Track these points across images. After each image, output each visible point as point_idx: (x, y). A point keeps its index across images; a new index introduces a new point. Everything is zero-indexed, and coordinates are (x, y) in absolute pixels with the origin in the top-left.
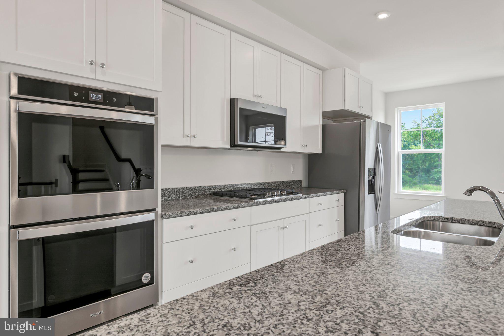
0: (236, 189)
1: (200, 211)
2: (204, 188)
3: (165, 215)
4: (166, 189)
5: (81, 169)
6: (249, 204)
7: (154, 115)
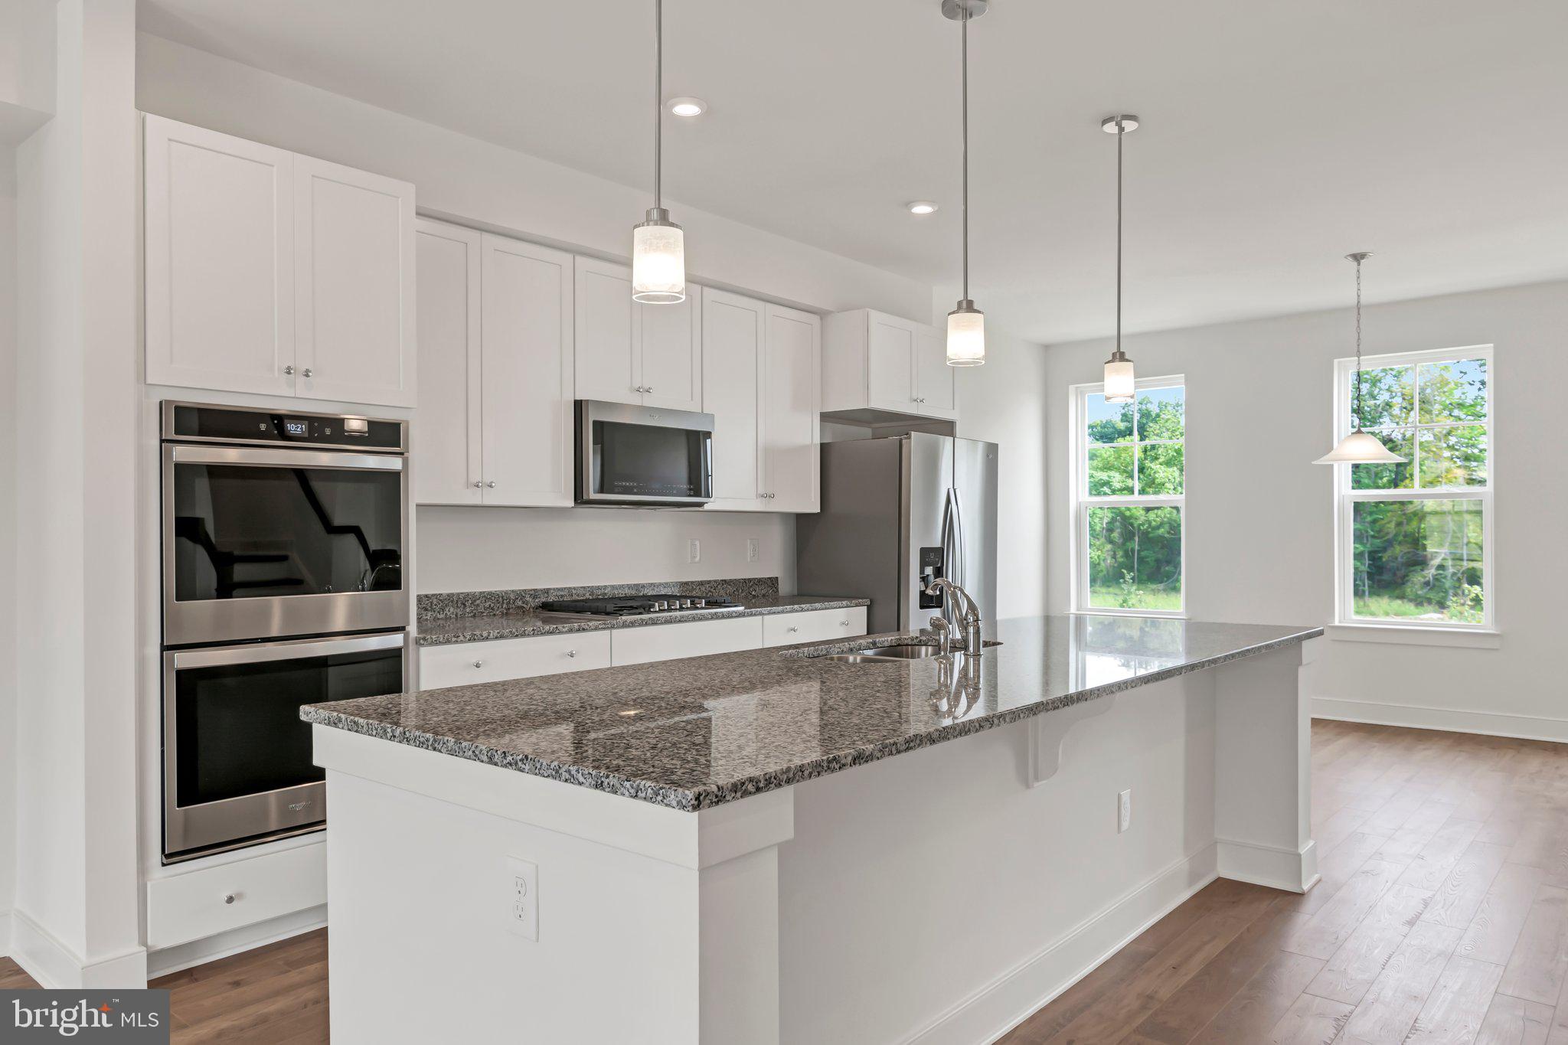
0: (600, 597)
1: (495, 634)
2: (521, 595)
3: (424, 639)
4: (433, 595)
5: (236, 553)
6: (605, 624)
7: (402, 454)
